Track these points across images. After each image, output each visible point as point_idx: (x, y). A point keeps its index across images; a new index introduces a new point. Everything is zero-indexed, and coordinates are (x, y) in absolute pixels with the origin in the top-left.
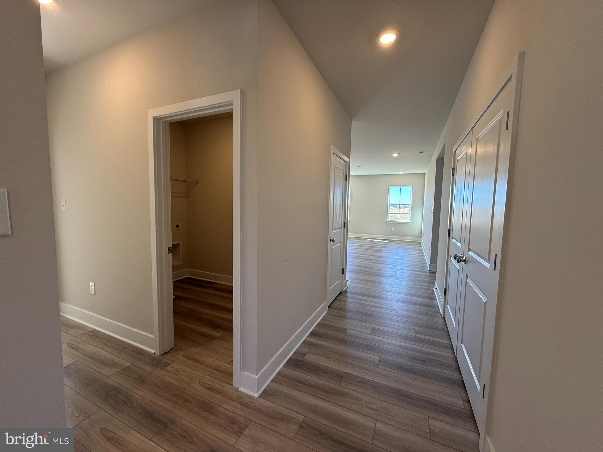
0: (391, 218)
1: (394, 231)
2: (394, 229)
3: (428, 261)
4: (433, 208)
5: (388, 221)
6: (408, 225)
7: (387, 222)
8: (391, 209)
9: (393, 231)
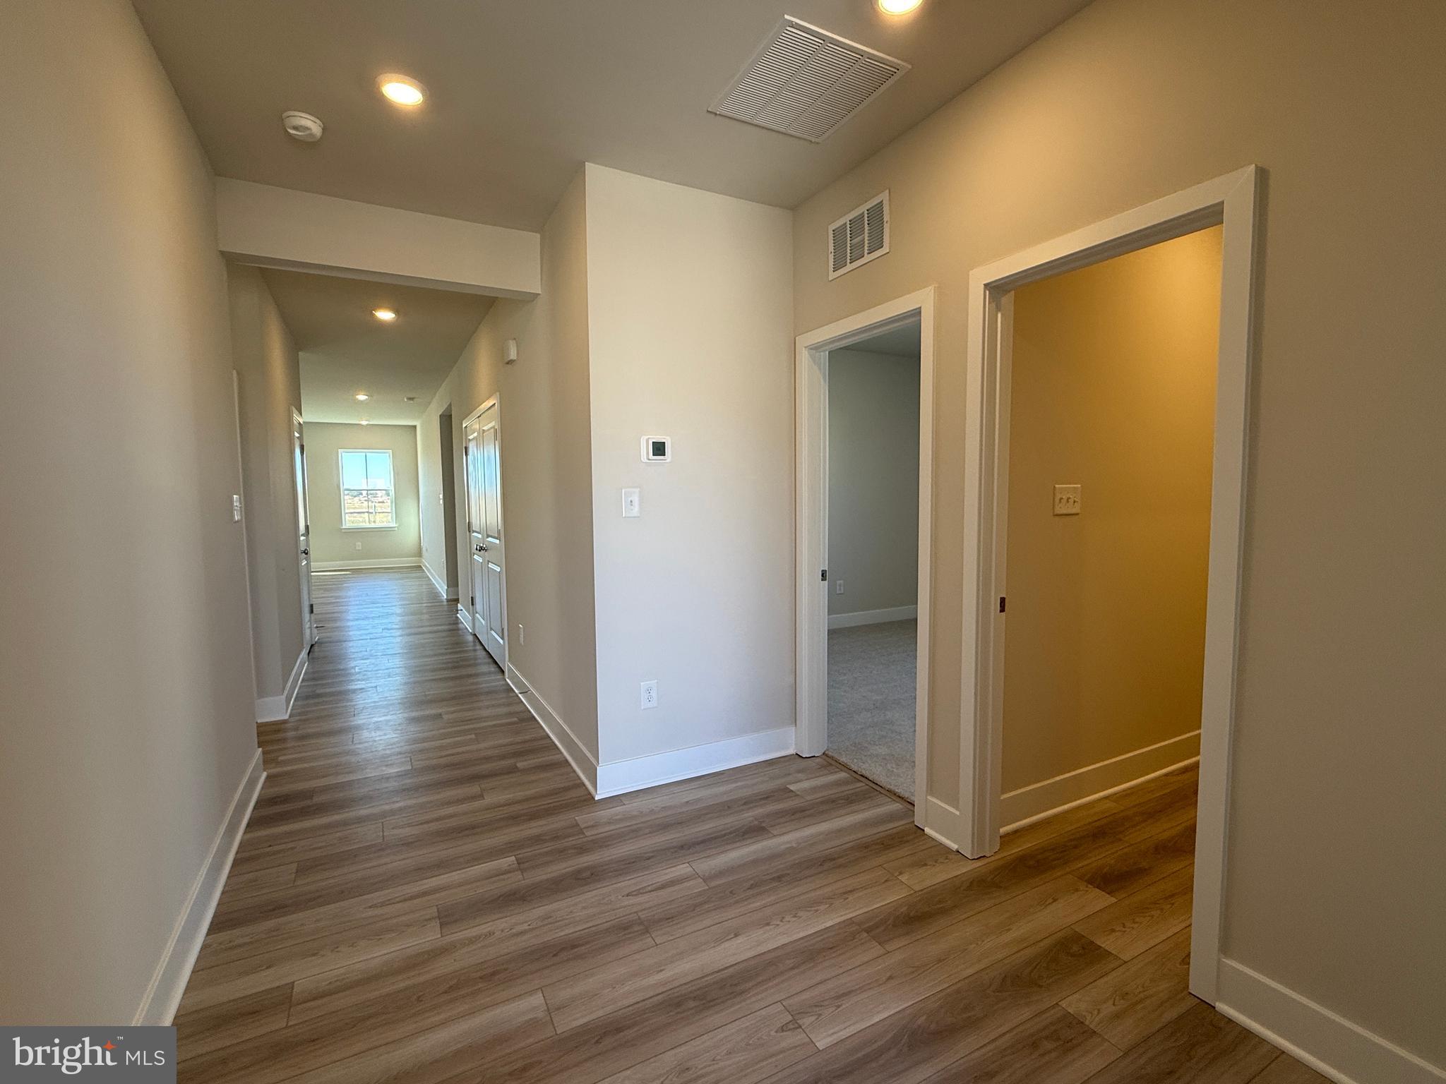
0: (349, 522)
1: (360, 548)
2: (360, 544)
3: (442, 587)
4: (441, 496)
5: (344, 527)
6: (392, 532)
7: (343, 531)
8: (349, 503)
9: (359, 550)
